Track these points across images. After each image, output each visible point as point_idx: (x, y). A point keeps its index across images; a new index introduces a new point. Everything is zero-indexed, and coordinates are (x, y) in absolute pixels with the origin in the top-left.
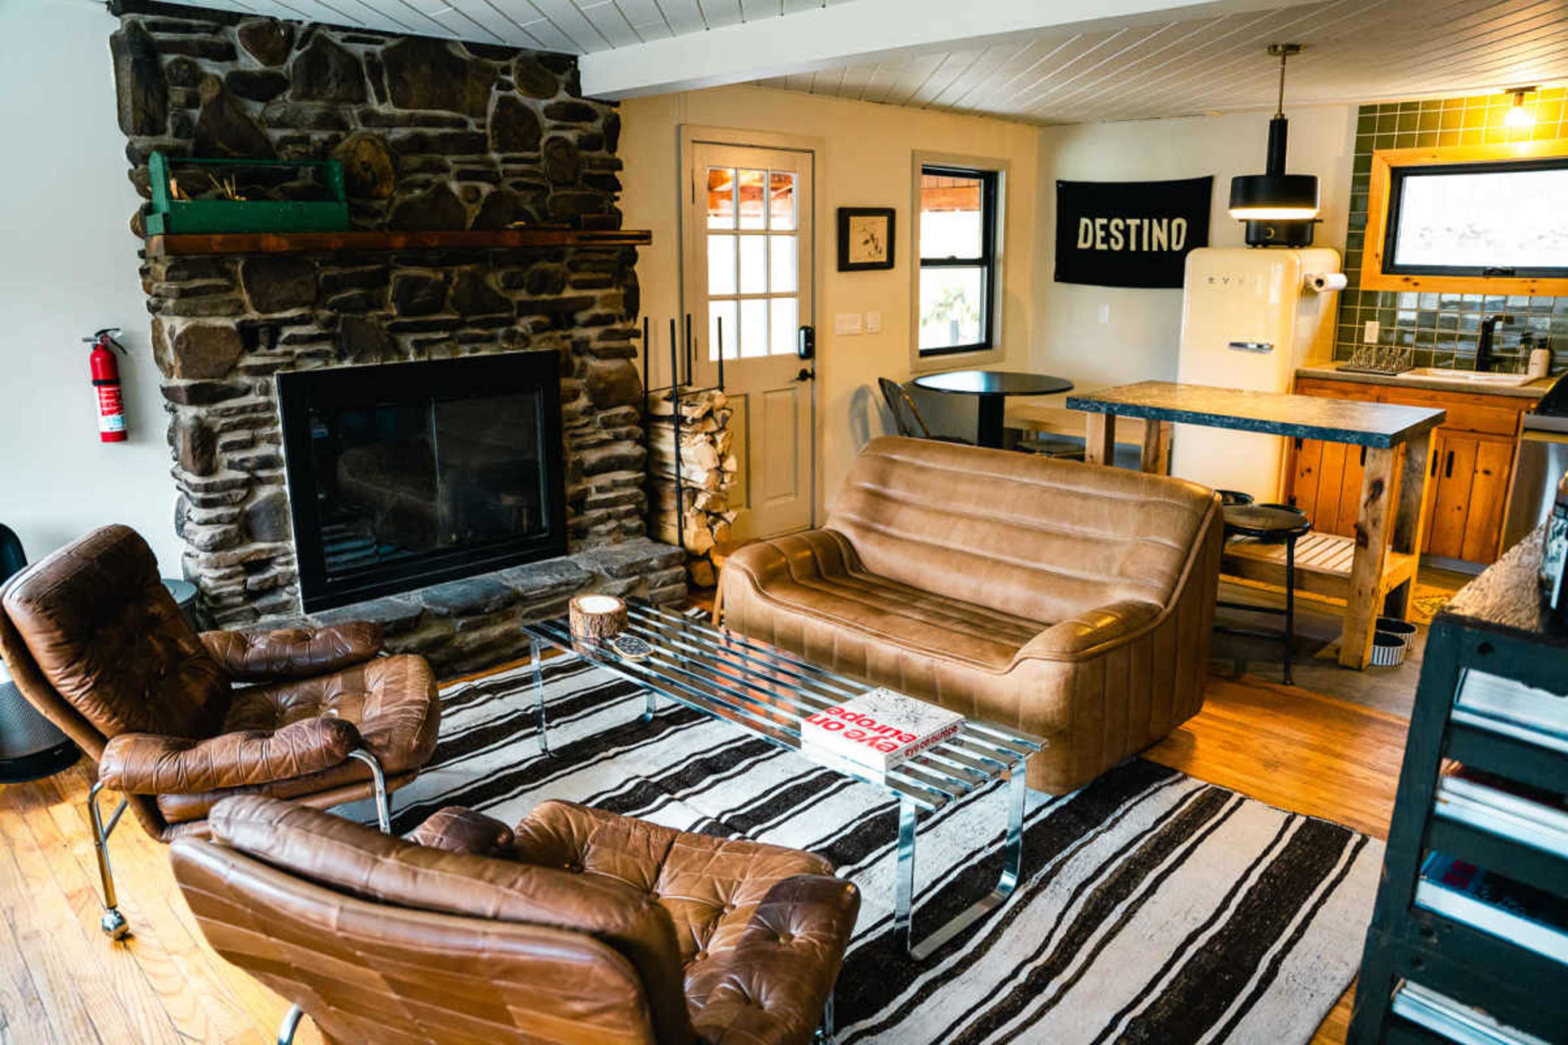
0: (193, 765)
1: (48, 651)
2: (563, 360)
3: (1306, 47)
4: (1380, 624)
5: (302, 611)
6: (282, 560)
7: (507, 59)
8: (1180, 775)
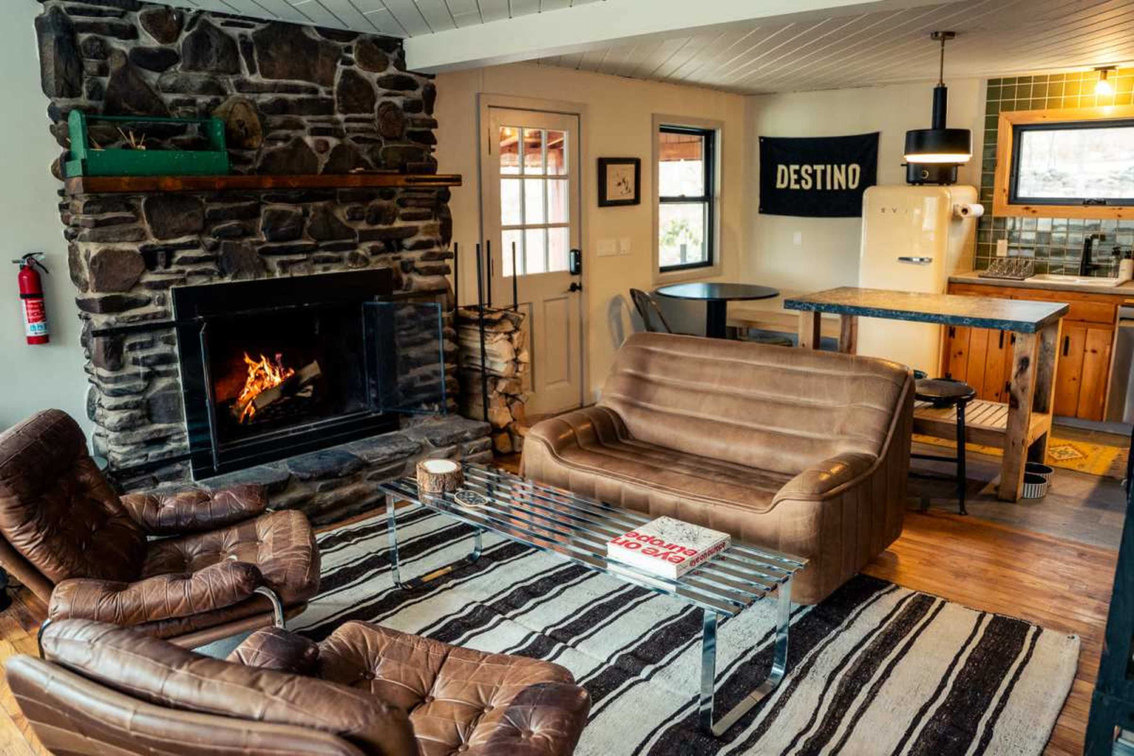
0: (128, 602)
1: (6, 513)
2: (394, 275)
3: (959, 34)
4: (1028, 468)
5: (192, 478)
6: (176, 437)
7: (349, 41)
8: (893, 585)
